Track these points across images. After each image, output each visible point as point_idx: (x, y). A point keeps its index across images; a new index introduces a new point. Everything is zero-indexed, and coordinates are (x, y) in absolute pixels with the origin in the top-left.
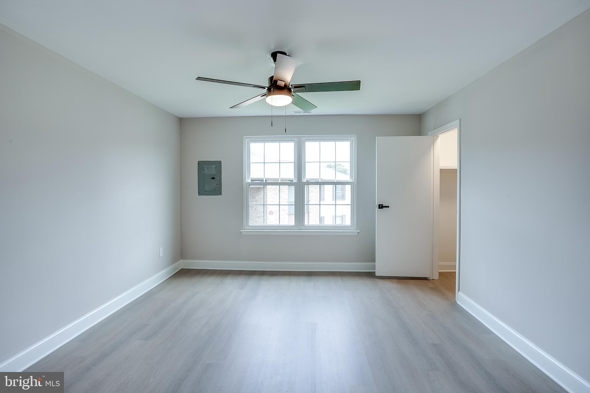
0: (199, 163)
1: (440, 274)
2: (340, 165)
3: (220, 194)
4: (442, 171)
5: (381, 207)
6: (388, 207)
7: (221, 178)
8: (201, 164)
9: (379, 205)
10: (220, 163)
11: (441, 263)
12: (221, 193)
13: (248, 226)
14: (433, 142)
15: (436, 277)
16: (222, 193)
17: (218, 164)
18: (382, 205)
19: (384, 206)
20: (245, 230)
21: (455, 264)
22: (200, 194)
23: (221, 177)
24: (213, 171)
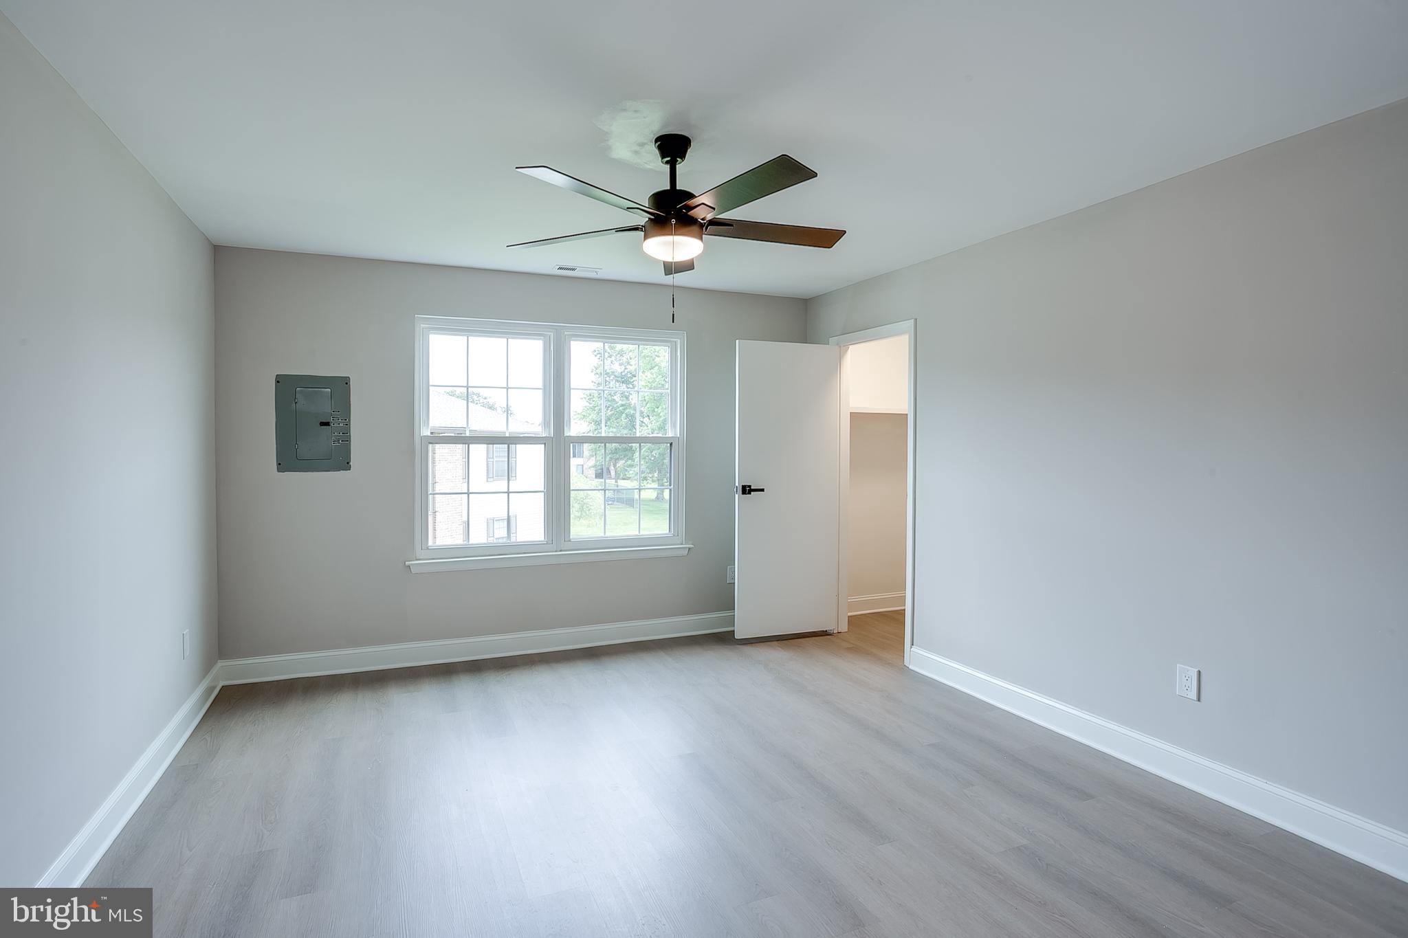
0: (279, 380)
1: (852, 620)
2: (478, 395)
3: (346, 466)
4: (854, 416)
5: (746, 490)
6: (763, 490)
7: (348, 425)
8: (287, 387)
9: (744, 487)
10: (346, 381)
11: (852, 599)
12: (348, 463)
13: (428, 549)
14: (840, 358)
15: (844, 627)
16: (351, 463)
17: (341, 386)
18: (750, 486)
19: (752, 488)
20: (417, 560)
21: (904, 595)
22: (281, 467)
23: (350, 420)
24: (324, 407)
